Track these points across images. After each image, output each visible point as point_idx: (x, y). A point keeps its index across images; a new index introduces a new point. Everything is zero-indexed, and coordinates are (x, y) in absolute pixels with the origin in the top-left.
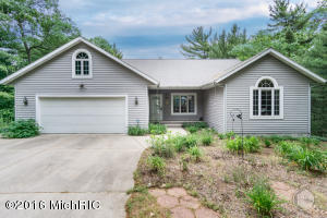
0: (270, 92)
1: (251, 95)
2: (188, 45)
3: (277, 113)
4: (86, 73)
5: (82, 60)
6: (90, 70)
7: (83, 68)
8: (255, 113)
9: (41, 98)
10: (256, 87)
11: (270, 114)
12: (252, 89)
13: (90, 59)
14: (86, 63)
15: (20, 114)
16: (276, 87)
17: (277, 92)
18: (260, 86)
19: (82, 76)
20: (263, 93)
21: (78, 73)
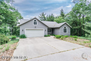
2: (40, 16)
4: (36, 24)
5: (35, 22)
6: (37, 24)
7: (35, 23)
9: (26, 29)
10: (64, 28)
13: (37, 21)
14: (36, 22)
15: (21, 34)
16: (66, 28)
19: (35, 25)
21: (34, 24)
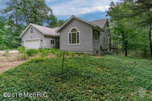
0: (75, 34)
1: (68, 35)
3: (78, 42)
8: (70, 43)
10: (70, 32)
11: (75, 43)
12: (69, 33)
16: (78, 31)
17: (78, 33)
18: (72, 31)
20: (73, 34)
